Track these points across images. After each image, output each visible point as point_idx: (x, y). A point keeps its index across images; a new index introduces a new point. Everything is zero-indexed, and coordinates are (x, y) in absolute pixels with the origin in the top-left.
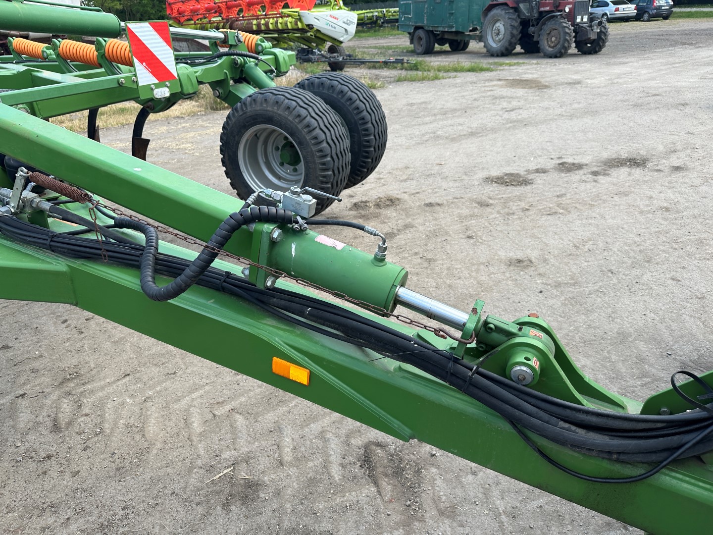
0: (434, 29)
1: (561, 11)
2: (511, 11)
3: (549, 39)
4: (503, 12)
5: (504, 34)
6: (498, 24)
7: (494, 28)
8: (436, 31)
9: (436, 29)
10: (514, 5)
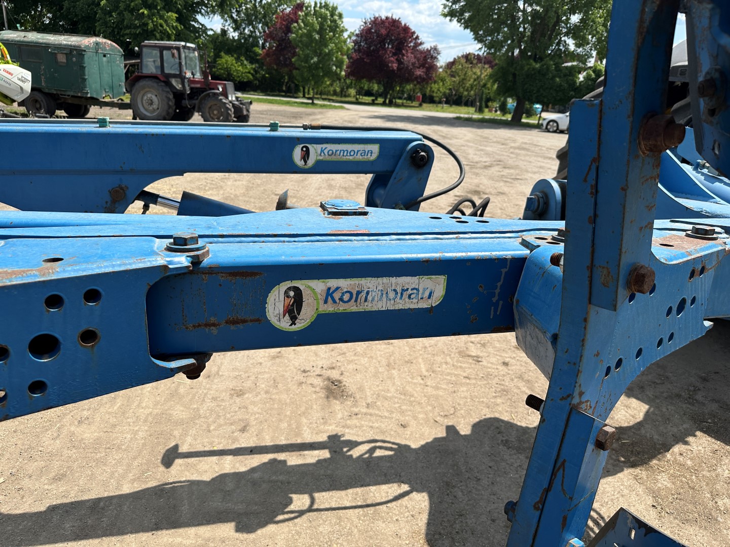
0: (59, 93)
1: (213, 89)
2: (163, 84)
3: (211, 112)
4: (155, 85)
5: (158, 105)
6: (149, 95)
7: (145, 98)
8: (61, 95)
9: (63, 93)
10: (165, 80)
